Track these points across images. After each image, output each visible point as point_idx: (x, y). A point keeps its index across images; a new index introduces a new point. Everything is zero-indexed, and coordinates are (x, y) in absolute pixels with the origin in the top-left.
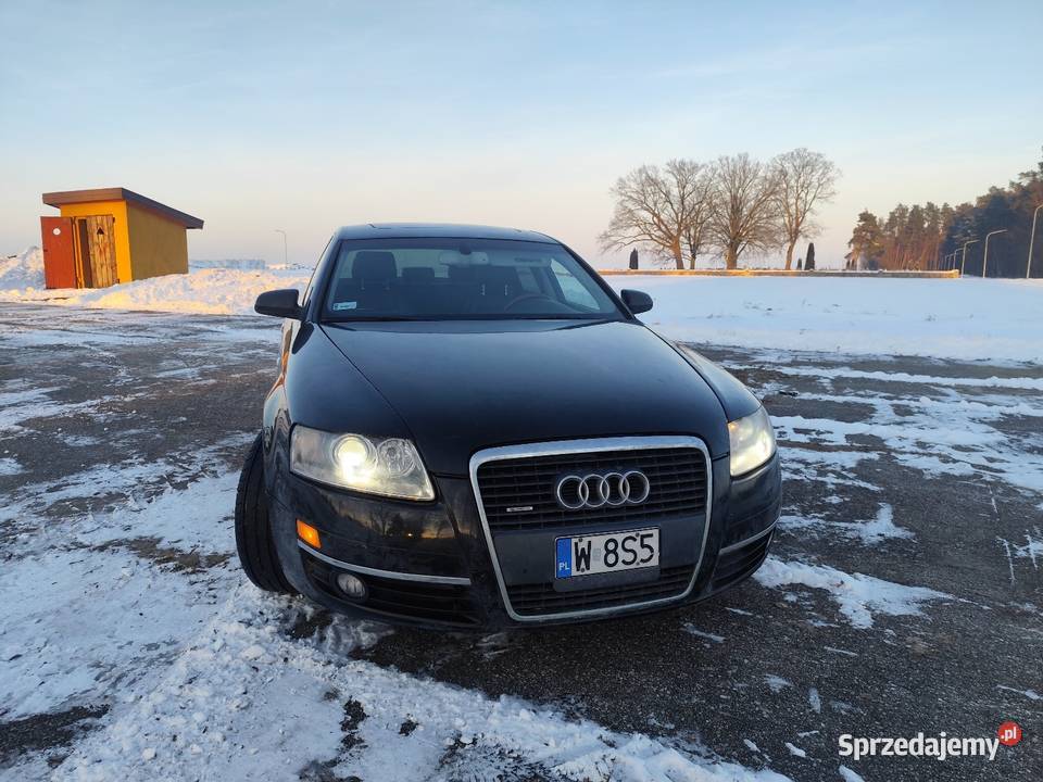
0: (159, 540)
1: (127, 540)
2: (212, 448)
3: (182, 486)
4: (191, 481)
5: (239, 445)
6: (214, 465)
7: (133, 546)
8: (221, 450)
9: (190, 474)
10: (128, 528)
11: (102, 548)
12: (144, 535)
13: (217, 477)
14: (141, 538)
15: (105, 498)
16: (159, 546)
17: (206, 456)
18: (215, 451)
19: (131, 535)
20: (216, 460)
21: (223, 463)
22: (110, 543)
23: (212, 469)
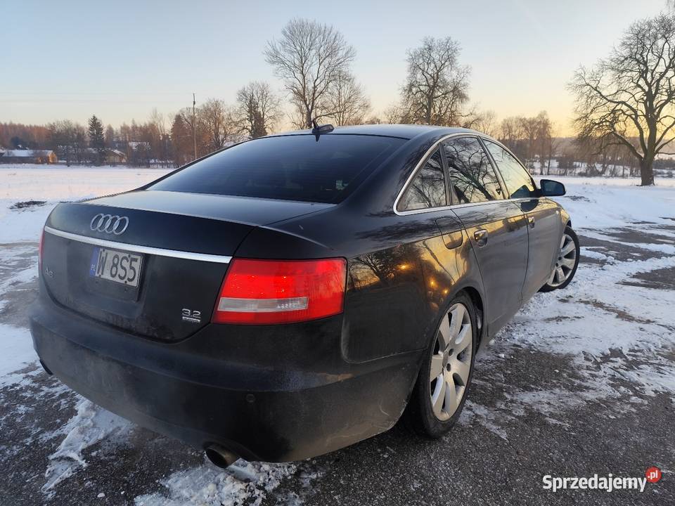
2: (590, 396)
3: (617, 353)
5: (557, 390)
6: (588, 368)
8: (580, 388)
9: (611, 365)
13: (584, 353)
17: (597, 384)
18: (588, 388)
20: (586, 373)
21: (579, 368)
23: (589, 364)
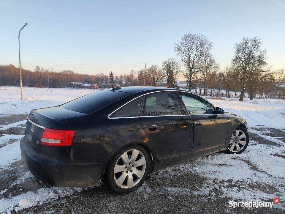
0: (250, 168)
1: (257, 171)
4: (225, 182)
7: (256, 169)
10: (255, 174)
11: (264, 172)
12: (252, 171)
14: (254, 170)
15: (255, 187)
16: (251, 167)
19: (255, 172)
22: (261, 172)
